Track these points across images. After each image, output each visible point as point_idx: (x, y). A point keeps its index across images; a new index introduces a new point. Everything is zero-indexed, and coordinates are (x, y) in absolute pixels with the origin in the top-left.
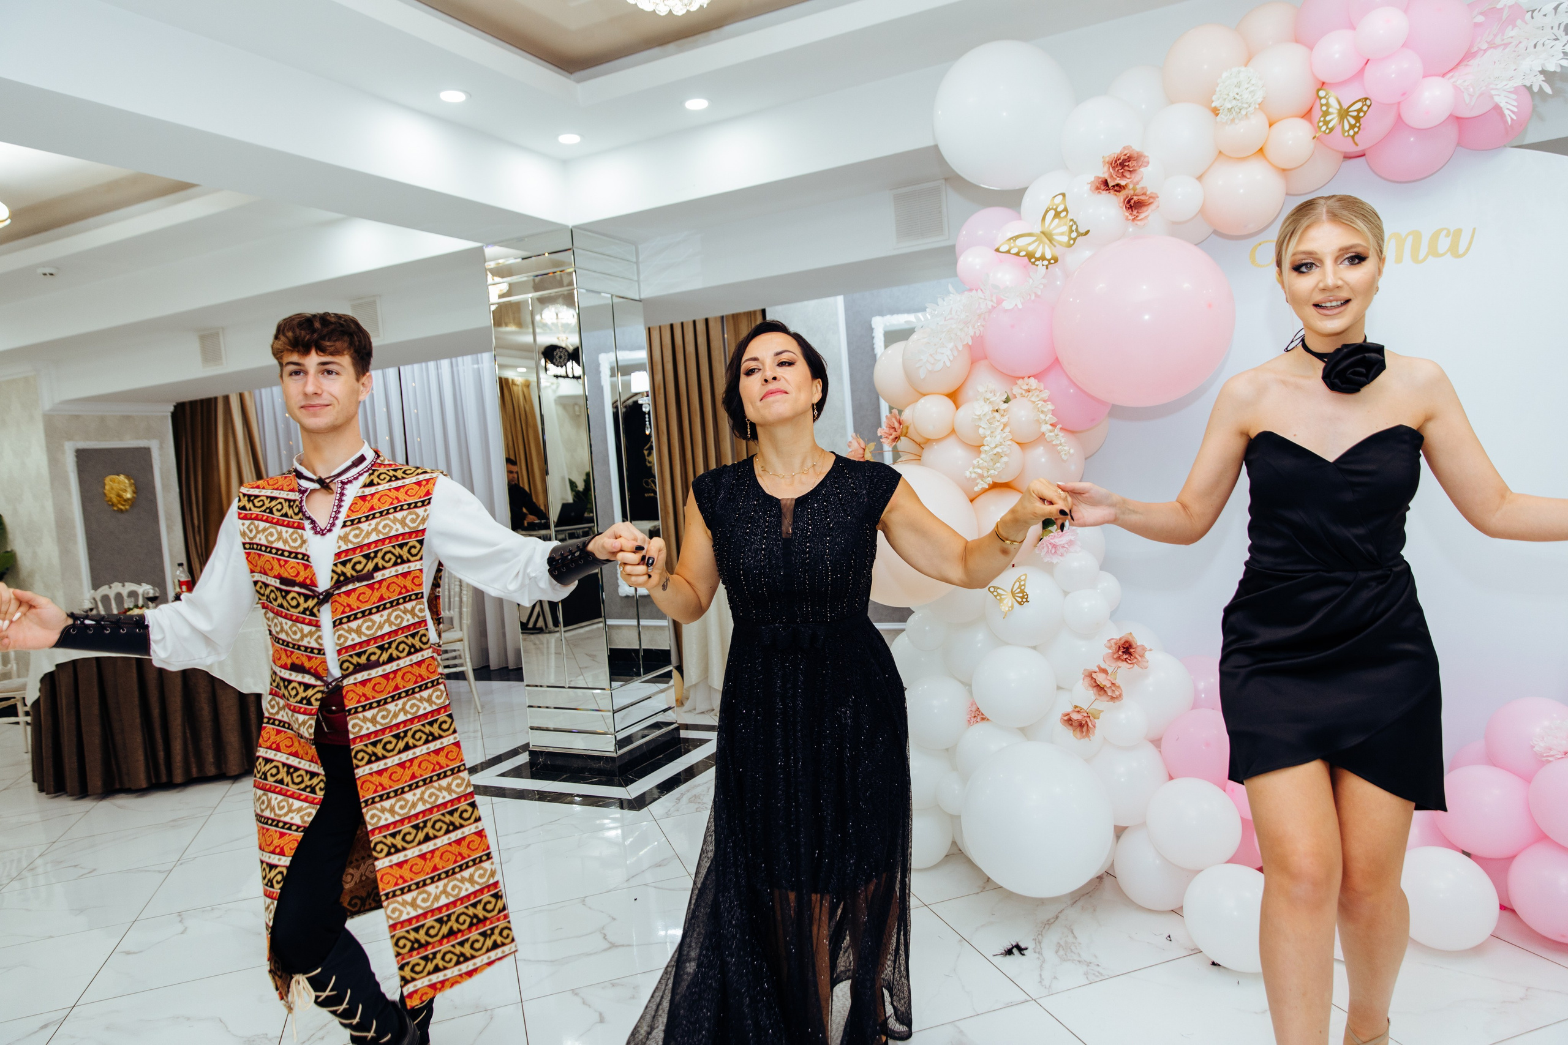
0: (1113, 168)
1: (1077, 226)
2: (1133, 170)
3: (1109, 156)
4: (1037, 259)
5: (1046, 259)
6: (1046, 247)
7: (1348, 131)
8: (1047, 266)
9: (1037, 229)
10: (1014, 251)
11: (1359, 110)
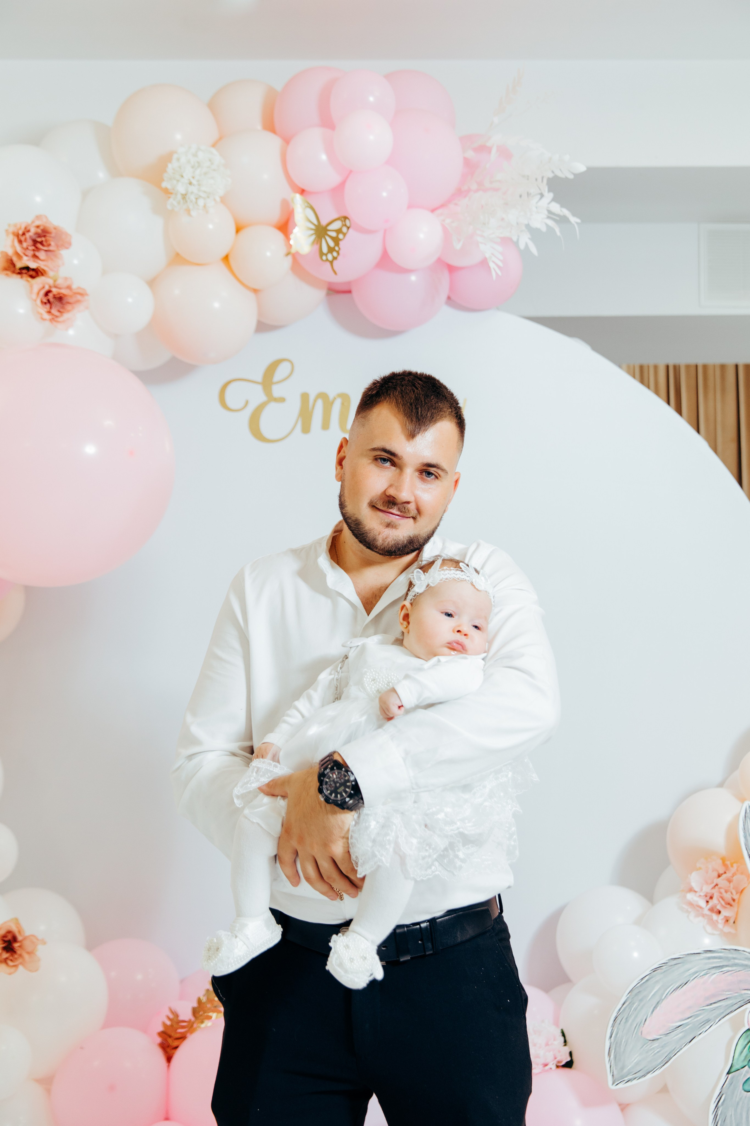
0: (20, 242)
2: (51, 251)
3: (14, 225)
7: (326, 255)
11: (339, 231)
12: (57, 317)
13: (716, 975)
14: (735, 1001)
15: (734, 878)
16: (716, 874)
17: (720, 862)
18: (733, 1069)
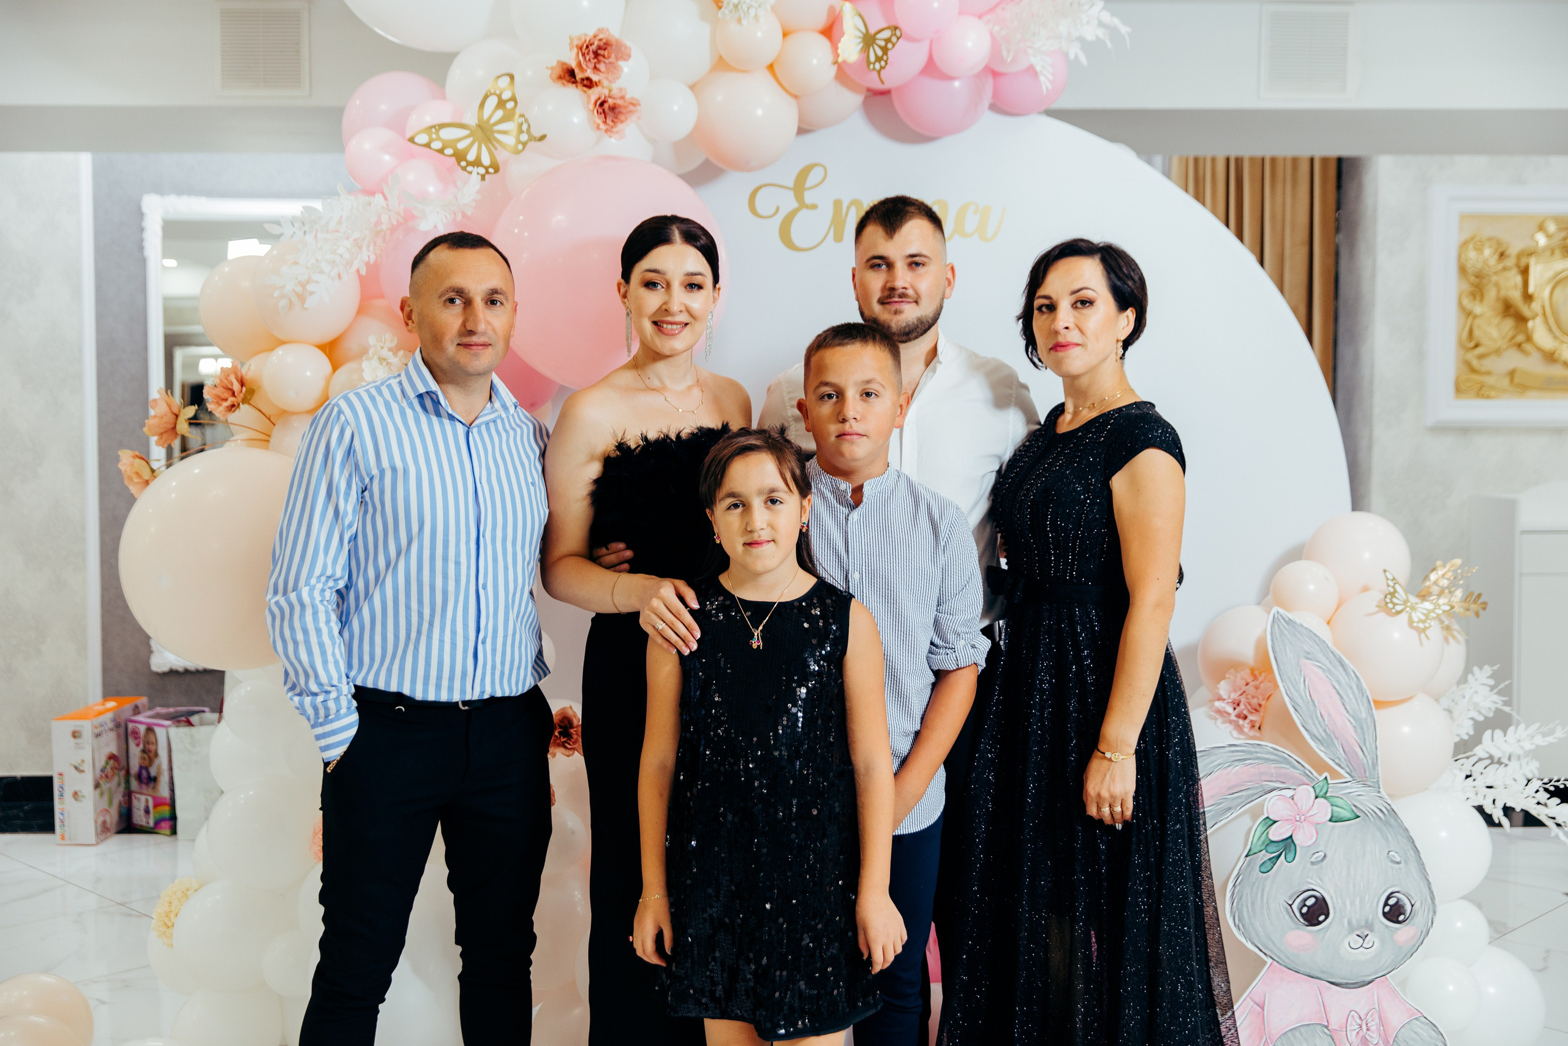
0: (583, 55)
1: (529, 126)
2: (610, 63)
3: (579, 39)
4: (469, 164)
5: (482, 166)
6: (484, 148)
7: (874, 64)
8: (483, 178)
9: (471, 119)
10: (437, 145)
11: (888, 41)
12: (612, 127)
13: (1238, 767)
14: (1255, 791)
15: (1262, 685)
16: (1244, 683)
17: (1248, 671)
18: (1251, 853)
